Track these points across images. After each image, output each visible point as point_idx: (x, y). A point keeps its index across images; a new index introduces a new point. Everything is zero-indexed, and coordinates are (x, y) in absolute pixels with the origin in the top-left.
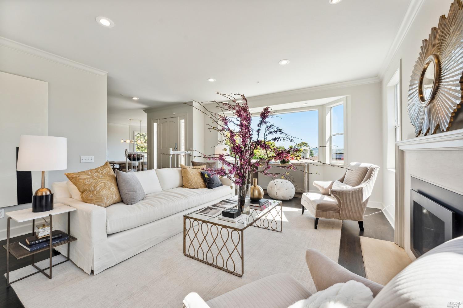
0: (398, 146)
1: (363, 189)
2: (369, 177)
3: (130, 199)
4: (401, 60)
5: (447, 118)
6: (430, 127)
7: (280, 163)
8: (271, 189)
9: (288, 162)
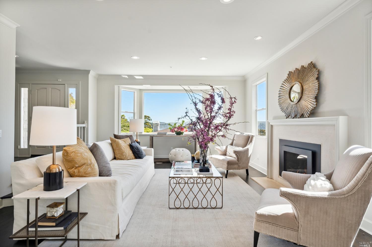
0: (269, 123)
1: (249, 149)
2: (251, 141)
3: (108, 171)
4: (268, 73)
5: (308, 112)
6: (297, 115)
7: (176, 135)
8: (175, 157)
9: (182, 133)
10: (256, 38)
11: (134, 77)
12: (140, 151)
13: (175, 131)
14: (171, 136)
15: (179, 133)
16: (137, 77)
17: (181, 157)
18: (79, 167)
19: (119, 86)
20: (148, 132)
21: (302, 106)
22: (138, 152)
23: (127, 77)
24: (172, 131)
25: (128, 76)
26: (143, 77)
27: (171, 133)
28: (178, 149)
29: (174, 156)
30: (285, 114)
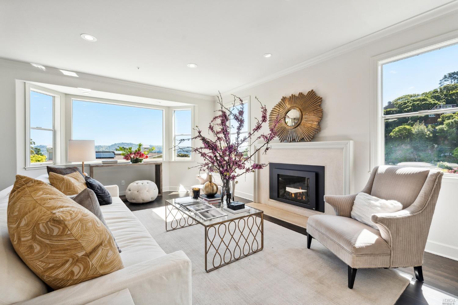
0: (256, 147)
4: (250, 96)
5: (311, 137)
6: (295, 139)
7: (131, 163)
8: (138, 193)
9: (141, 161)
10: (267, 55)
11: (60, 71)
12: (106, 192)
13: (131, 157)
14: (126, 165)
15: (136, 161)
16: (65, 73)
17: (148, 192)
18: (88, 255)
19: (25, 83)
20: (39, 161)
21: (302, 131)
22: (103, 193)
23: (44, 68)
24: (126, 157)
25: (46, 66)
26: (77, 74)
27: (125, 161)
28: (140, 182)
29: (136, 192)
30: (279, 137)
